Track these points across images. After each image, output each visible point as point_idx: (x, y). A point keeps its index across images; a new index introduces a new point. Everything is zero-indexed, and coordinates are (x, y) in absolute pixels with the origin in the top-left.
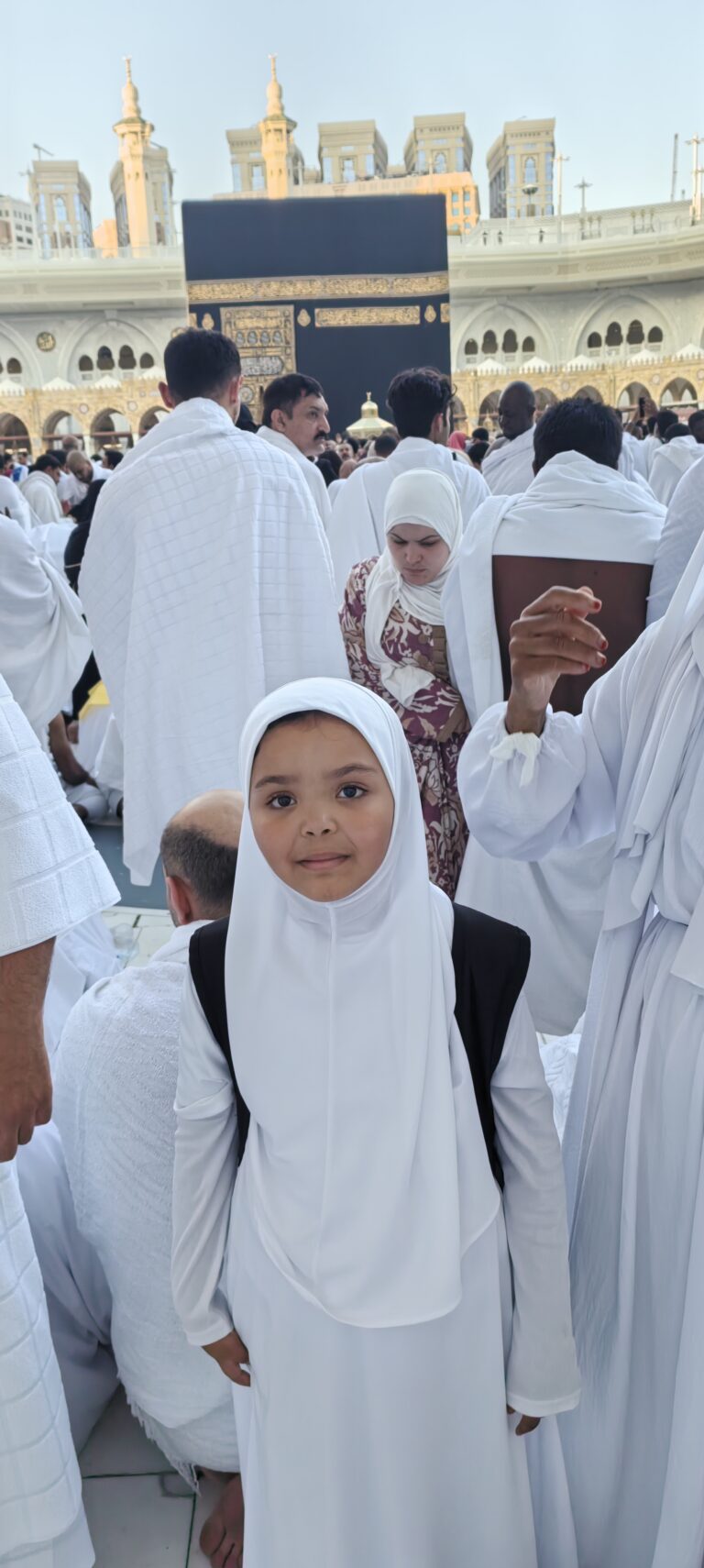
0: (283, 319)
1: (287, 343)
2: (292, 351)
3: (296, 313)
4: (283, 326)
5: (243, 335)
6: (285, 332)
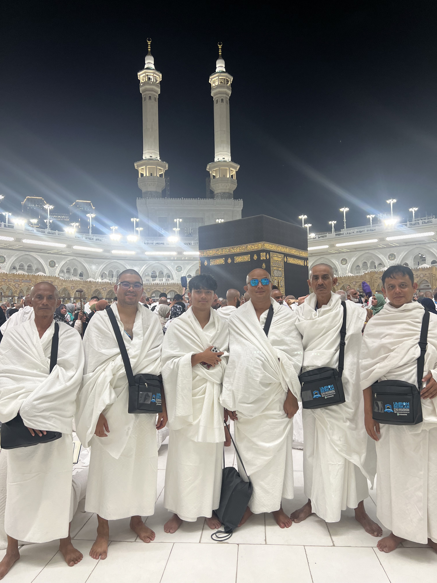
1: (283, 267)
3: (284, 258)
4: (282, 261)
5: (275, 262)
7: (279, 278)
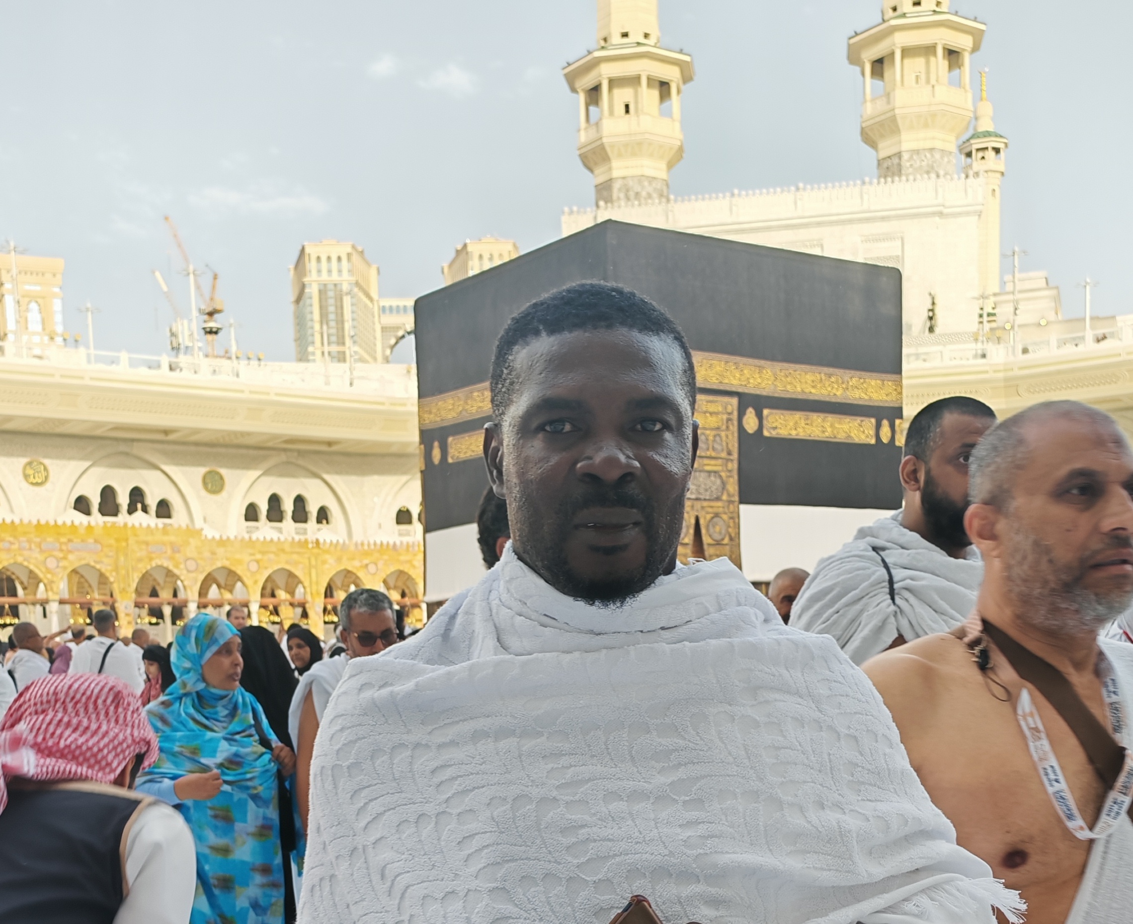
0: (725, 417)
1: (729, 453)
2: (734, 466)
3: (741, 412)
4: (724, 427)
6: (727, 436)
7: (705, 504)
